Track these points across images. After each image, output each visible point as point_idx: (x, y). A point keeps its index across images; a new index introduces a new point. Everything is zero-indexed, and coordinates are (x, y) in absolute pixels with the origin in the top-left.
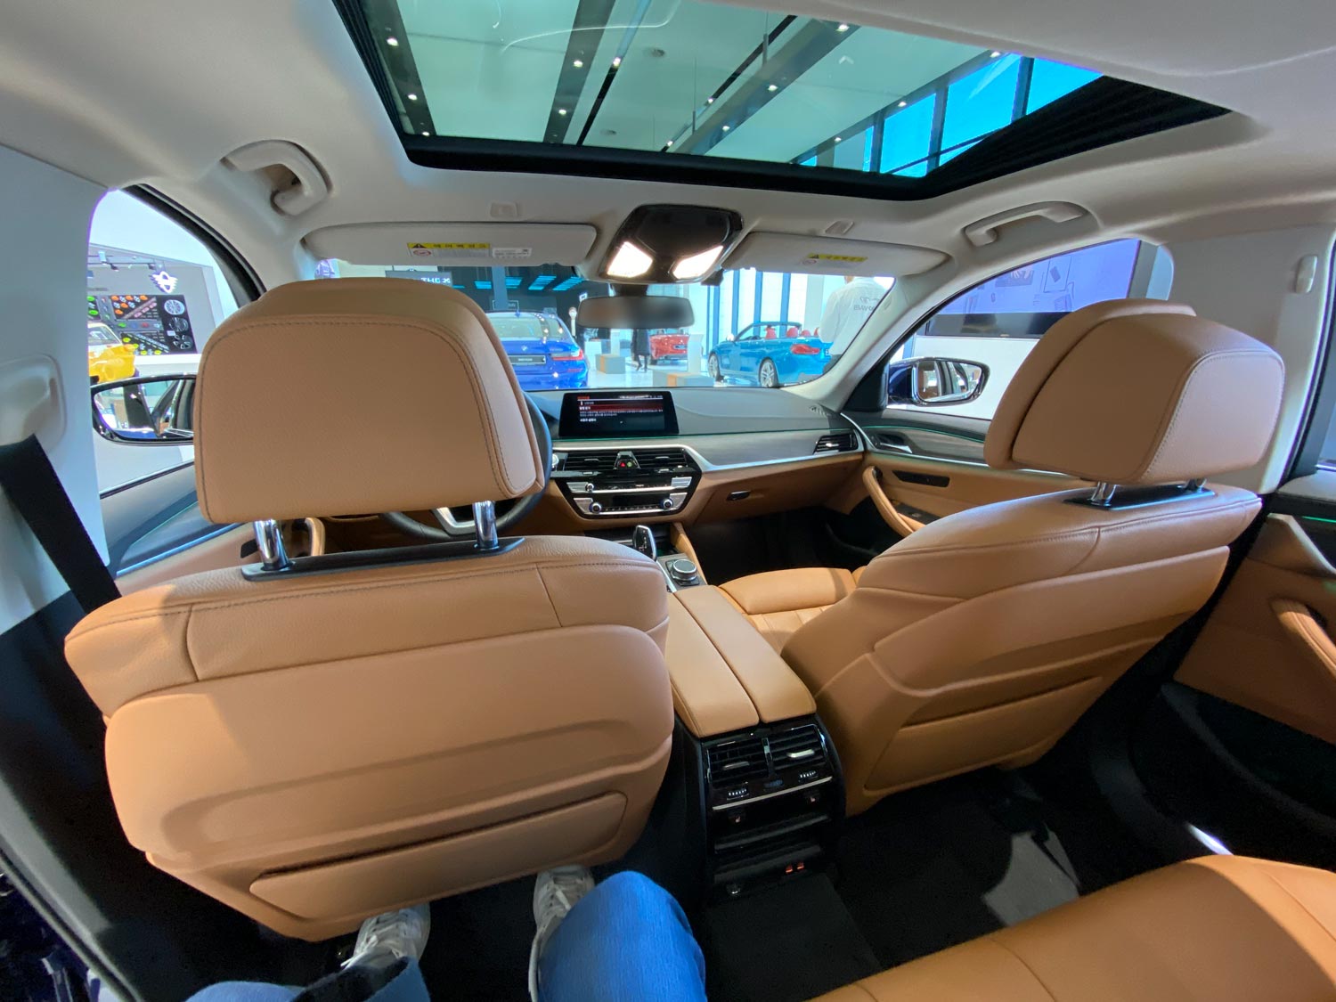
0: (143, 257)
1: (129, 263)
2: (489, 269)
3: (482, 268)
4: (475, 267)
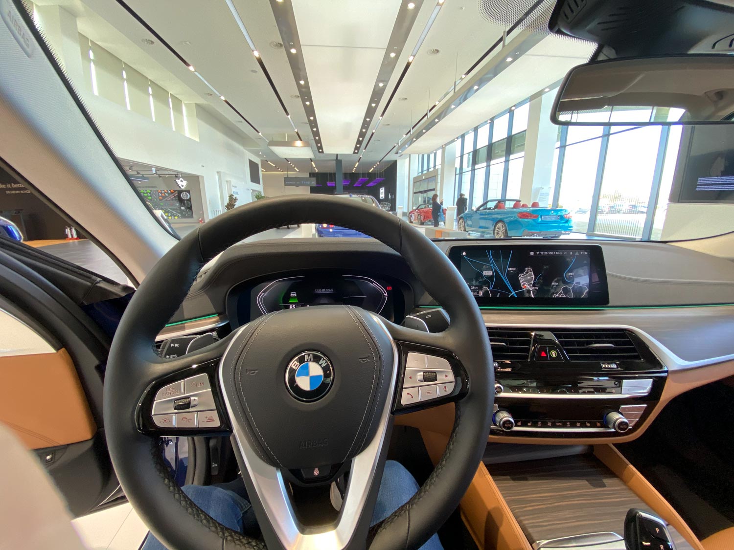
0: (173, 171)
1: (167, 175)
2: (335, 174)
3: (331, 174)
4: (328, 173)
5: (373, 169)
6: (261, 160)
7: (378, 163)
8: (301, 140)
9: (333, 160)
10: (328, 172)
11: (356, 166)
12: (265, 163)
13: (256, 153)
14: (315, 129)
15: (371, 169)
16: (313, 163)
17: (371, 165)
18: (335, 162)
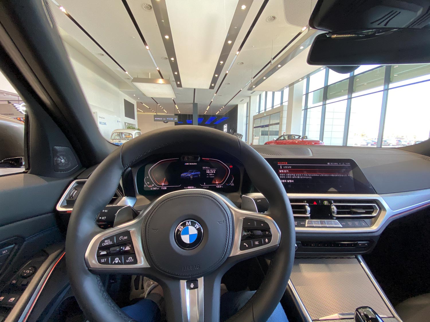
2: (192, 115)
3: (189, 115)
4: (187, 115)
5: (219, 112)
6: (137, 102)
7: (223, 107)
8: (162, 78)
9: (191, 103)
10: (187, 113)
11: (207, 110)
12: (140, 105)
13: (131, 95)
14: (176, 73)
15: (218, 112)
16: (176, 105)
17: (217, 108)
18: (192, 105)
